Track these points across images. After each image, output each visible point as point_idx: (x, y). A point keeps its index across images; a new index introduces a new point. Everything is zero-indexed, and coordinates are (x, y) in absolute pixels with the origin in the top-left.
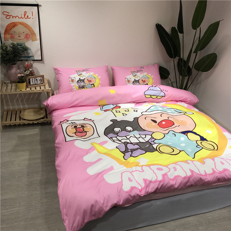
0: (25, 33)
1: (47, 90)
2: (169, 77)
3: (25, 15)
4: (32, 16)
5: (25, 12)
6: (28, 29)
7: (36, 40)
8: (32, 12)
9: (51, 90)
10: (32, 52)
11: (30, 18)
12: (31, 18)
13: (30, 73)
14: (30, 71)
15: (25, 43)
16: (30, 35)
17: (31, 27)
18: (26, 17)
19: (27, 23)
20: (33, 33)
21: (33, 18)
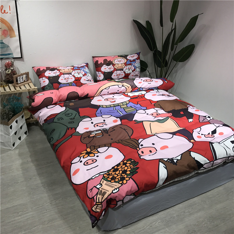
0: (3, 29)
1: (33, 89)
2: (147, 69)
3: (1, 10)
4: (10, 10)
5: (2, 7)
6: (5, 24)
7: (15, 36)
8: (9, 6)
9: (37, 89)
10: (10, 49)
11: (7, 12)
12: (9, 13)
13: (11, 72)
14: (11, 70)
15: (3, 40)
16: (8, 31)
17: (9, 22)
18: (3, 12)
19: (4, 19)
20: (11, 29)
21: (10, 13)
